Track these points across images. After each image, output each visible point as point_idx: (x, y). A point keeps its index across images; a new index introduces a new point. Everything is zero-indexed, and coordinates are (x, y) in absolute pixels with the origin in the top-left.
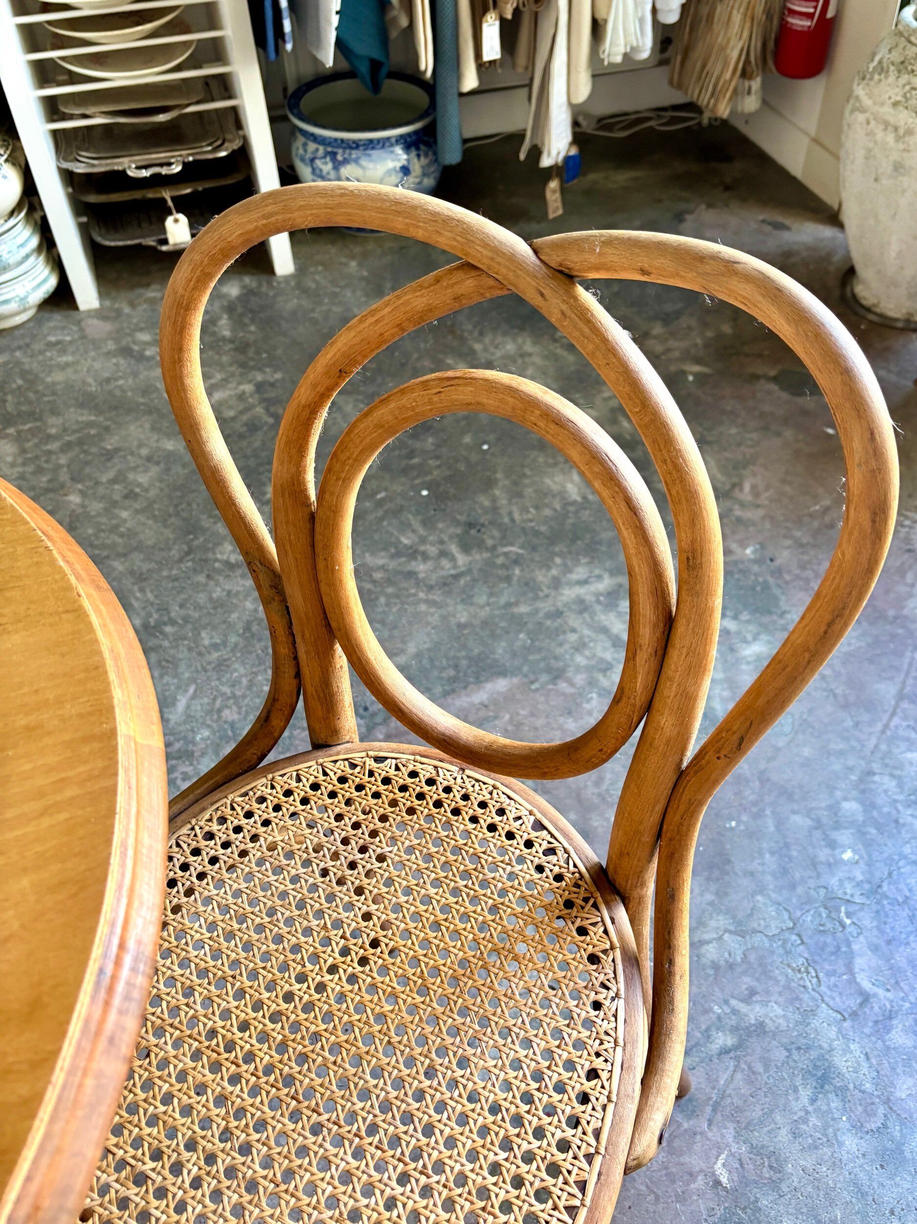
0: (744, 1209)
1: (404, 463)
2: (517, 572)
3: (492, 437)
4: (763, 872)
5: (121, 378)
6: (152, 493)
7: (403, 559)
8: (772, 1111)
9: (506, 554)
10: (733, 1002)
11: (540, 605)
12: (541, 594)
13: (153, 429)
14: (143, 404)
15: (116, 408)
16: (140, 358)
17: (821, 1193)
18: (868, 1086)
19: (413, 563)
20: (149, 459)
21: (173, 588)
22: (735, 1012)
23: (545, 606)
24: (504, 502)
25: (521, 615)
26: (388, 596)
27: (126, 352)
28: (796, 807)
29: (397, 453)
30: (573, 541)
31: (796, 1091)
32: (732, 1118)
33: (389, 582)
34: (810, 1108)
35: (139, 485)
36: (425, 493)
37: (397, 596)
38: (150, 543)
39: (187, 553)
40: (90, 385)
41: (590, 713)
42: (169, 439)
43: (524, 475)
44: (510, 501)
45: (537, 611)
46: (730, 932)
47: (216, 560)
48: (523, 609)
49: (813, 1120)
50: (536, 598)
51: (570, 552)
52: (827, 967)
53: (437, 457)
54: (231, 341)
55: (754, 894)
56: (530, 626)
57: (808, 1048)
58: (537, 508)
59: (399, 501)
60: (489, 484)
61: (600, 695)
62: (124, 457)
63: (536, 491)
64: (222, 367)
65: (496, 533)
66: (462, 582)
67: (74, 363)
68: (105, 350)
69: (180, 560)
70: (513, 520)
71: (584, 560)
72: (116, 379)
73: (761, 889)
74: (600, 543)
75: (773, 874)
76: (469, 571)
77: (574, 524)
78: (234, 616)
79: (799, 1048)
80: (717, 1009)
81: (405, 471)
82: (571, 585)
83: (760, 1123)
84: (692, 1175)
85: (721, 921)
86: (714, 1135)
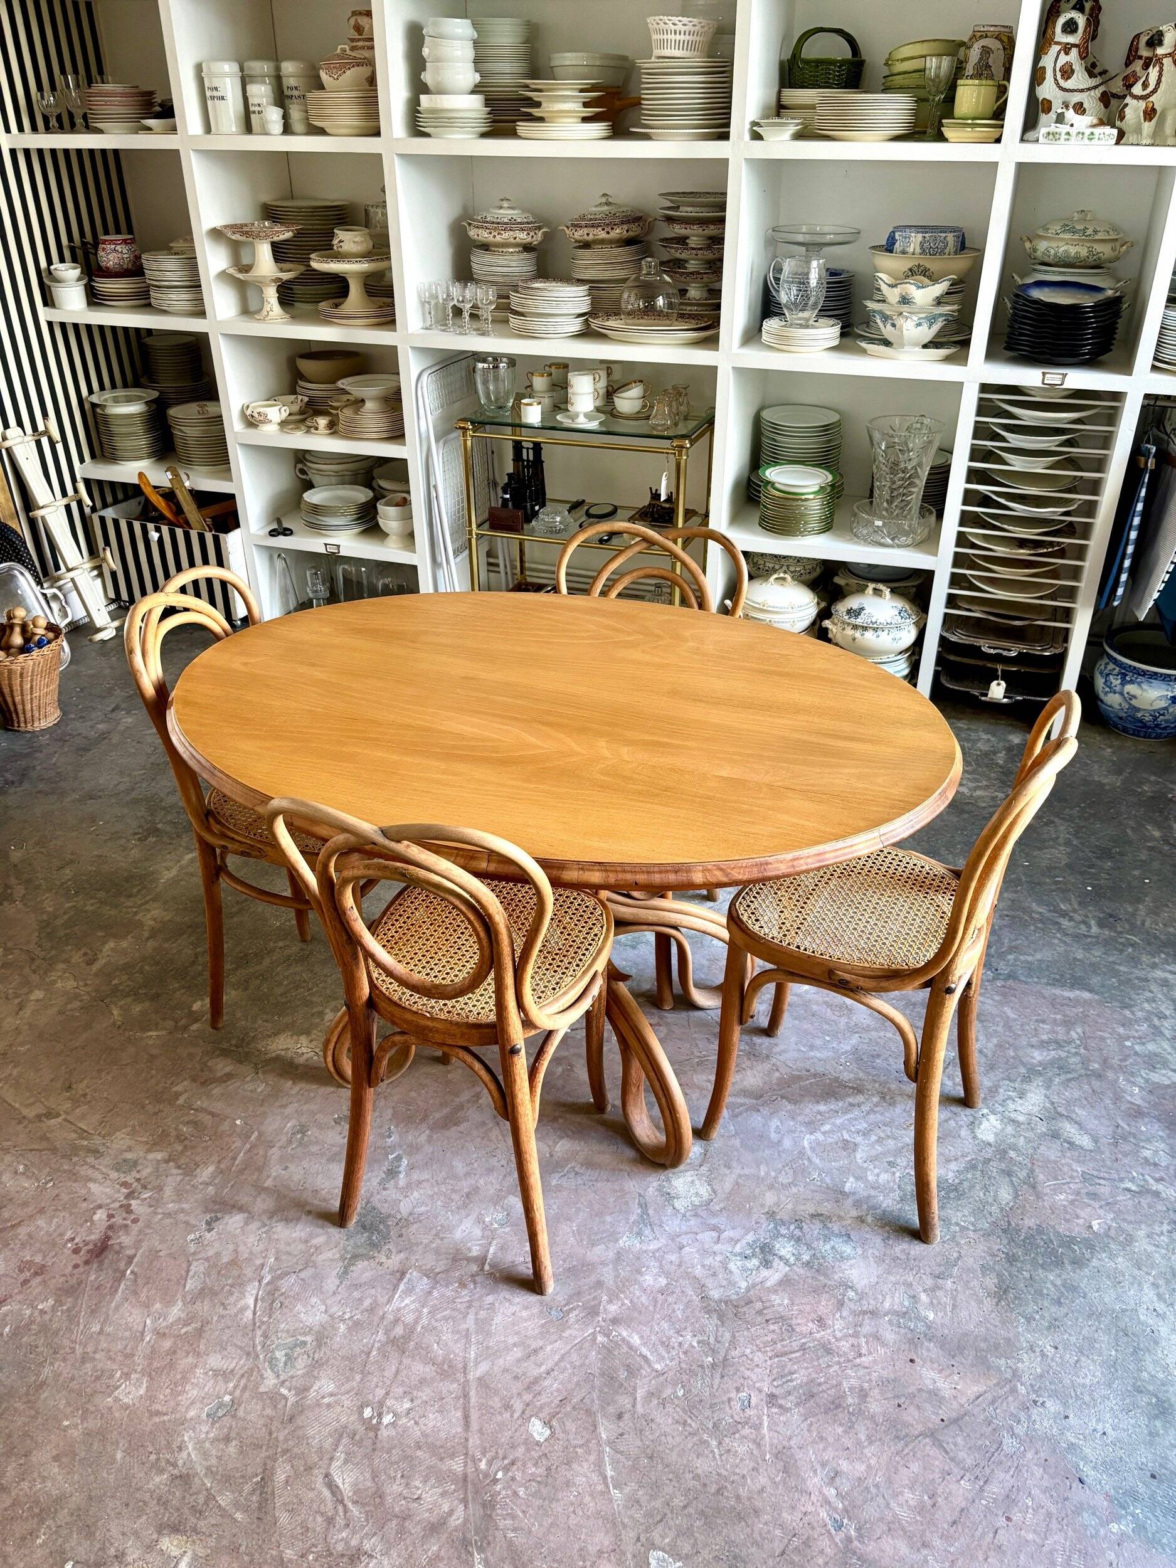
0: (1099, 1242)
1: (1085, 869)
2: (1130, 950)
3: (1155, 878)
8: (1141, 1222)
9: (1128, 939)
10: (1147, 1177)
11: (1136, 971)
12: (1140, 967)
17: (1148, 1262)
19: (1062, 919)
22: (1144, 1180)
24: (1143, 913)
25: (1120, 971)
26: (1036, 927)
31: (1162, 1223)
32: (1115, 1212)
33: (1041, 921)
36: (1089, 888)
37: (1042, 929)
41: (1137, 1031)
44: (1147, 915)
45: (1132, 973)
48: (1122, 968)
50: (1136, 967)
53: (1109, 874)
54: (1001, 767)
56: (1122, 978)
58: (1165, 925)
59: (1069, 887)
60: (1139, 900)
63: (1169, 916)
64: (989, 779)
65: (1127, 926)
66: (1089, 940)
70: (1143, 924)
76: (1097, 937)
80: (1135, 1174)
81: (1082, 873)
82: (1164, 971)
83: (1131, 1222)
84: (1078, 1217)
85: (1163, 1146)
86: (1101, 1212)
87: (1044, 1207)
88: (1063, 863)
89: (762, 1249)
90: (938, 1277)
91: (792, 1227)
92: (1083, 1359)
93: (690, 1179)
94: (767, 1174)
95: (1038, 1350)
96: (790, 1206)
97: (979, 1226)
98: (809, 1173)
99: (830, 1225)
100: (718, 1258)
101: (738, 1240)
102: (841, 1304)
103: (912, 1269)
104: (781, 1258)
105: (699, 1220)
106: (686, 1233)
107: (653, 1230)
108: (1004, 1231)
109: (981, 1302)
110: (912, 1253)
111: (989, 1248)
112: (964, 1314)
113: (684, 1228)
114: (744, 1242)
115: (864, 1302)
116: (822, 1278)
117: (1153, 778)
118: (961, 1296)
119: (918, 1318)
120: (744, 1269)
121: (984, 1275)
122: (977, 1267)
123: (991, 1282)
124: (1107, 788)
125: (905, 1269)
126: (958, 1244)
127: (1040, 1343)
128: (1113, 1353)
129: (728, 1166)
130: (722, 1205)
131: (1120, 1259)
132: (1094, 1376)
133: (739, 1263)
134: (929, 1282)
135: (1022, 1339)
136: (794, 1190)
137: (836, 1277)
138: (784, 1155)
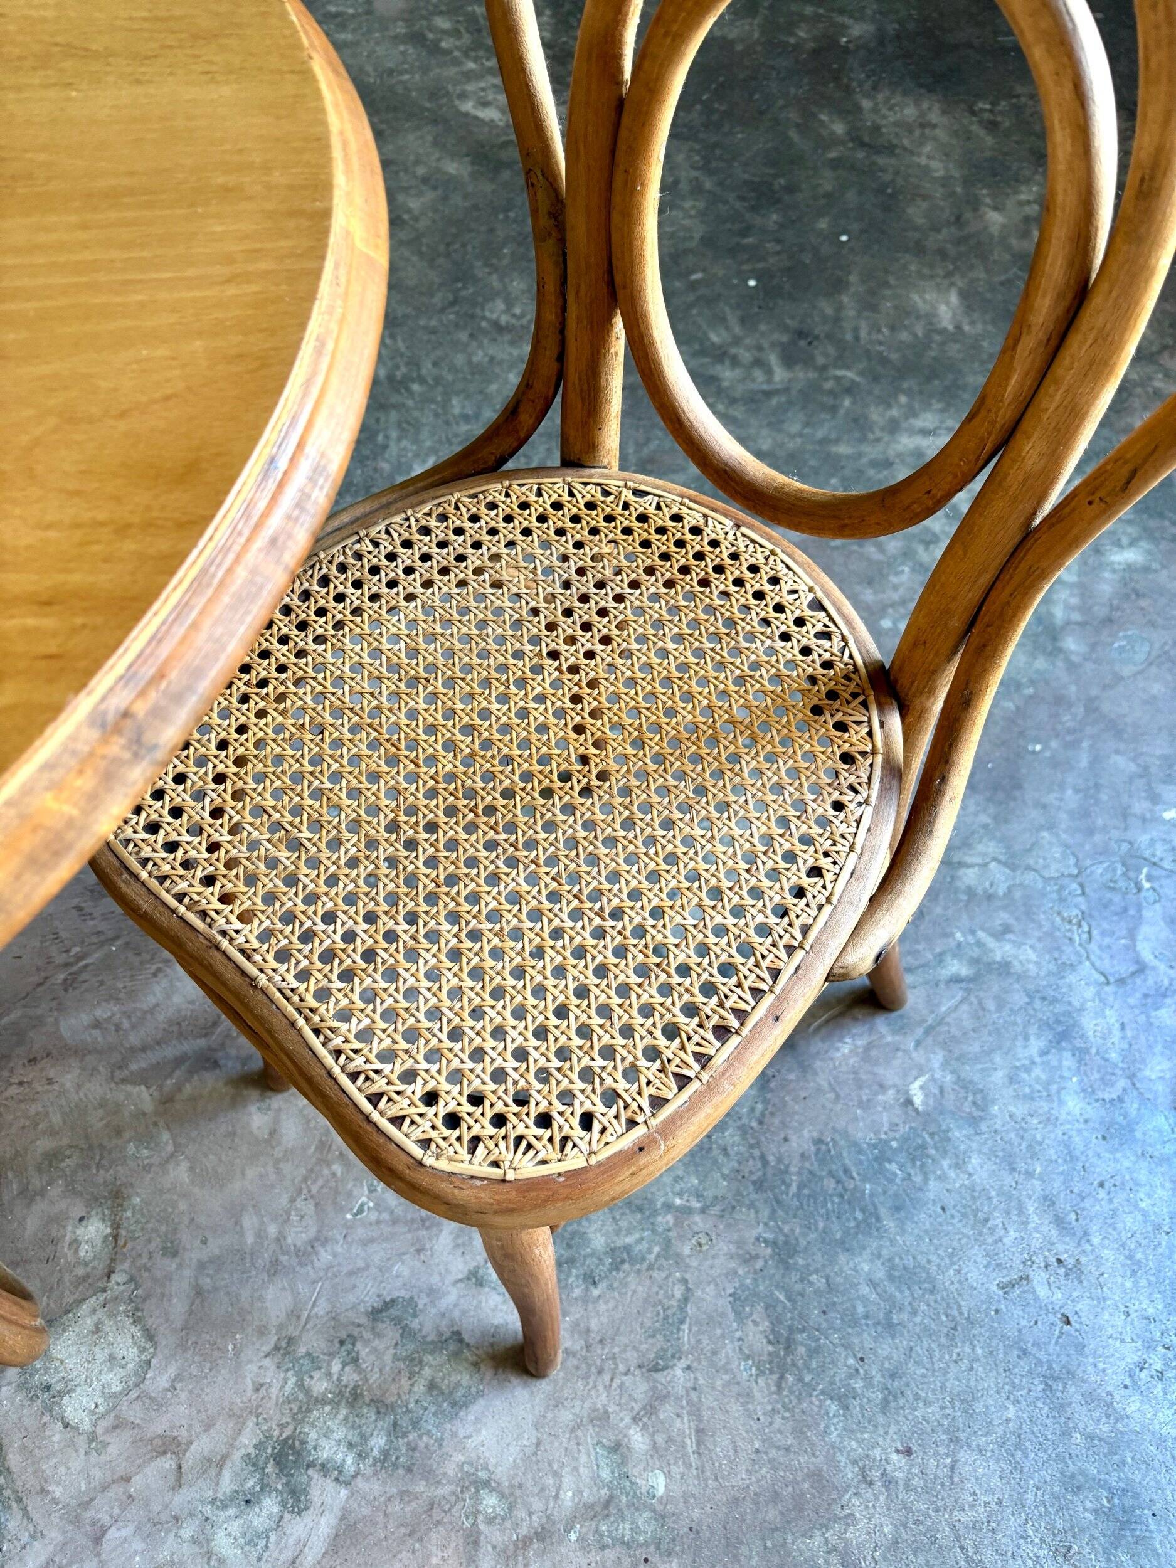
0: (932, 1135)
1: (736, 239)
2: (847, 402)
3: (855, 227)
4: (1059, 808)
5: (406, 71)
6: (422, 224)
7: (707, 360)
8: (992, 1051)
9: (838, 379)
10: (981, 934)
11: (866, 448)
12: (871, 436)
13: (435, 143)
14: (428, 110)
15: (395, 109)
16: (435, 49)
17: (1024, 1145)
18: (1113, 1056)
19: (719, 367)
20: (425, 180)
21: (429, 341)
22: (979, 944)
23: (872, 452)
24: (852, 313)
25: (839, 457)
27: (417, 38)
28: (1122, 746)
29: (728, 226)
30: (929, 380)
31: (1026, 1038)
32: (944, 1045)
34: (1038, 1060)
35: (409, 211)
36: (752, 283)
38: (411, 283)
39: (453, 303)
40: (369, 75)
41: (895, 588)
42: (452, 160)
43: (886, 284)
44: (859, 313)
45: (860, 455)
46: (999, 862)
47: (484, 318)
48: (843, 449)
49: (1037, 1072)
50: (863, 439)
51: (921, 392)
52: (1105, 925)
53: (779, 241)
55: (1041, 828)
56: (847, 472)
57: (1055, 1001)
58: (893, 328)
59: (718, 287)
60: (838, 286)
61: (913, 570)
62: (397, 173)
63: (896, 308)
65: (831, 350)
66: (774, 401)
67: (357, 43)
68: (392, 33)
69: (443, 310)
70: (857, 338)
71: (938, 406)
72: (401, 73)
73: (1051, 827)
74: (964, 388)
75: (1071, 814)
76: (787, 390)
77: (934, 358)
78: (493, 388)
79: (1044, 999)
80: (959, 936)
81: (733, 251)
82: (912, 432)
83: (976, 1059)
84: (883, 1087)
85: (991, 848)
86: (919, 1056)
87: (819, 1089)
88: (697, 236)
89: (279, 1460)
90: (656, 1369)
91: (336, 1367)
92: (963, 1455)
93: (89, 1322)
94: (260, 1235)
95: (876, 1474)
96: (322, 1308)
97: (710, 1194)
98: (350, 1194)
99: (415, 1324)
100: (186, 1533)
101: (224, 1458)
102: (473, 1540)
103: (600, 1372)
104: (324, 1469)
105: (127, 1435)
106: (105, 1488)
107: (26, 1514)
108: (759, 1185)
109: (749, 1395)
110: (594, 1324)
111: (740, 1243)
112: (721, 1445)
113: (97, 1474)
114: (237, 1456)
115: (521, 1513)
116: (420, 1487)
117: (809, 10)
118: (708, 1401)
119: (637, 1503)
120: (251, 1539)
121: (740, 1317)
122: (724, 1303)
123: (756, 1334)
124: (739, 47)
125: (586, 1377)
126: (679, 1259)
127: (877, 1453)
128: (1011, 1412)
129: (172, 1250)
130: (172, 1371)
131: (975, 1161)
132: (990, 1491)
133: (235, 1527)
134: (639, 1388)
135: (842, 1459)
136: (325, 1256)
137: (451, 1469)
138: (287, 1168)
